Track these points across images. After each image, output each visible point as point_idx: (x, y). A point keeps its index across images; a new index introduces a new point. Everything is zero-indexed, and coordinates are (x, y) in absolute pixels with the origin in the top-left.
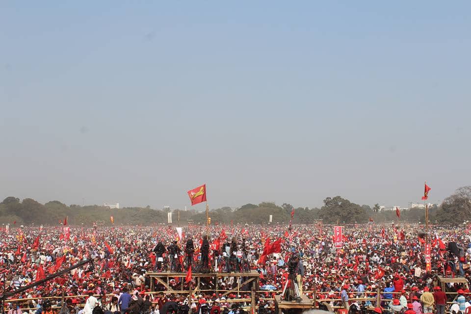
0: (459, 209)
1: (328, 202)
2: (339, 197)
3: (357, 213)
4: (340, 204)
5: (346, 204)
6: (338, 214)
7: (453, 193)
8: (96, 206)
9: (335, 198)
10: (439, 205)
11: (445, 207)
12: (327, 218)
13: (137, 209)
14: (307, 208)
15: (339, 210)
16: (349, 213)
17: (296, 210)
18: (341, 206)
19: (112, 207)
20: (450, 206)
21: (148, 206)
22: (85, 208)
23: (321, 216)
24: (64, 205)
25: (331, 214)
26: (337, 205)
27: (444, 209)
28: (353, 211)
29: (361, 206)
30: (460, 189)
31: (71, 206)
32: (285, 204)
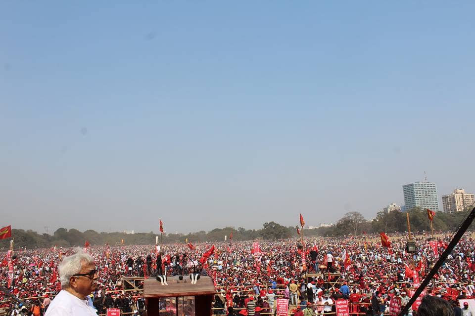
0: (348, 226)
1: (266, 225)
2: (273, 222)
3: (285, 232)
4: (273, 226)
5: (277, 226)
6: (272, 233)
7: (343, 217)
8: (117, 233)
9: (270, 223)
10: (336, 225)
11: (339, 226)
12: (265, 236)
13: (144, 234)
14: (254, 230)
15: (273, 230)
16: (279, 232)
17: (247, 231)
18: (274, 228)
19: (128, 233)
20: (342, 225)
21: (152, 232)
22: (110, 234)
23: (262, 235)
24: (97, 233)
25: (268, 233)
26: (271, 227)
27: (338, 227)
28: (282, 231)
29: (288, 227)
30: (347, 214)
31: (101, 233)
32: (240, 228)
